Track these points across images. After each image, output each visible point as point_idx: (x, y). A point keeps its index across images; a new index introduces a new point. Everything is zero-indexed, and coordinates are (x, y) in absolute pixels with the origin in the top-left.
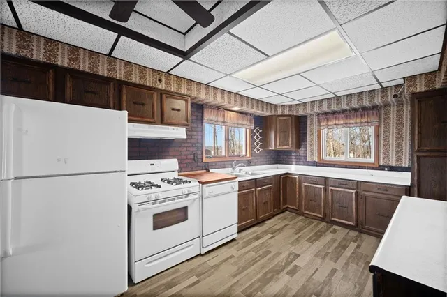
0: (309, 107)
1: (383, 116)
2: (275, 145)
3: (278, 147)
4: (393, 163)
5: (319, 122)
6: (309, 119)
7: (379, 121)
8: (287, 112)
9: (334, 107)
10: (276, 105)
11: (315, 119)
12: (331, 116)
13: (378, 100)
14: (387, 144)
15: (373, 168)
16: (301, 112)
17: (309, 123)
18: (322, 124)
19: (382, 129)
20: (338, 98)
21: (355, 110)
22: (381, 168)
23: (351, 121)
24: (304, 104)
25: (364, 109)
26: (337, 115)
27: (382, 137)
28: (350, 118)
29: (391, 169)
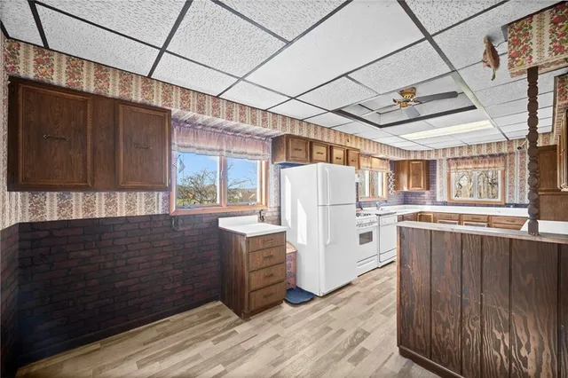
0: (441, 154)
1: (508, 162)
2: (408, 186)
3: (412, 189)
4: (517, 201)
5: (449, 166)
6: (438, 163)
7: (505, 166)
8: (419, 157)
9: (465, 154)
10: (409, 151)
11: (445, 163)
12: (460, 161)
13: (505, 150)
14: (512, 186)
15: (500, 206)
16: (432, 157)
17: (438, 167)
18: (452, 168)
19: (508, 173)
20: (469, 147)
21: (483, 157)
22: (508, 205)
23: (479, 166)
24: (436, 150)
25: (492, 156)
26: (467, 161)
27: (508, 180)
28: (479, 163)
29: (516, 206)
